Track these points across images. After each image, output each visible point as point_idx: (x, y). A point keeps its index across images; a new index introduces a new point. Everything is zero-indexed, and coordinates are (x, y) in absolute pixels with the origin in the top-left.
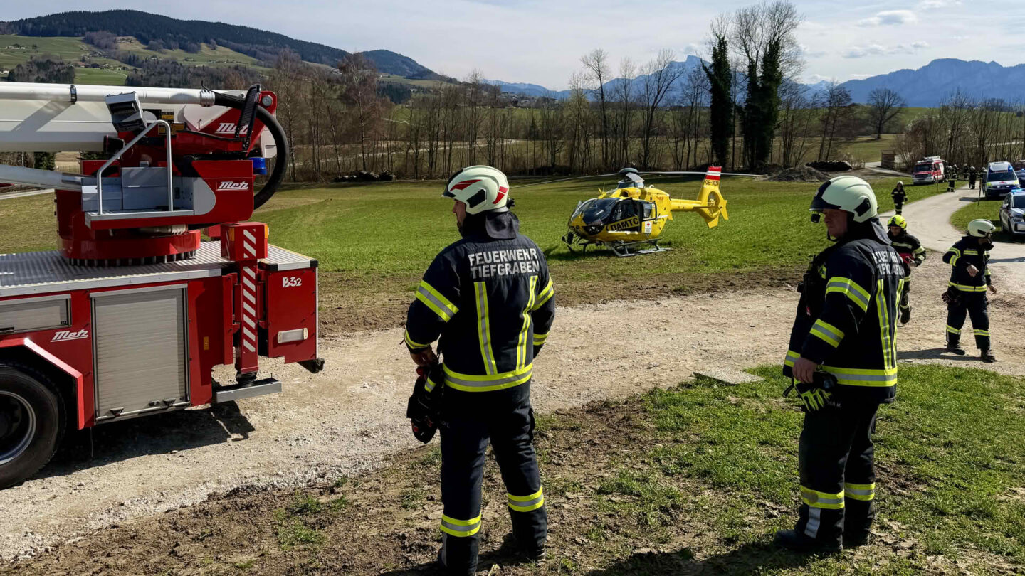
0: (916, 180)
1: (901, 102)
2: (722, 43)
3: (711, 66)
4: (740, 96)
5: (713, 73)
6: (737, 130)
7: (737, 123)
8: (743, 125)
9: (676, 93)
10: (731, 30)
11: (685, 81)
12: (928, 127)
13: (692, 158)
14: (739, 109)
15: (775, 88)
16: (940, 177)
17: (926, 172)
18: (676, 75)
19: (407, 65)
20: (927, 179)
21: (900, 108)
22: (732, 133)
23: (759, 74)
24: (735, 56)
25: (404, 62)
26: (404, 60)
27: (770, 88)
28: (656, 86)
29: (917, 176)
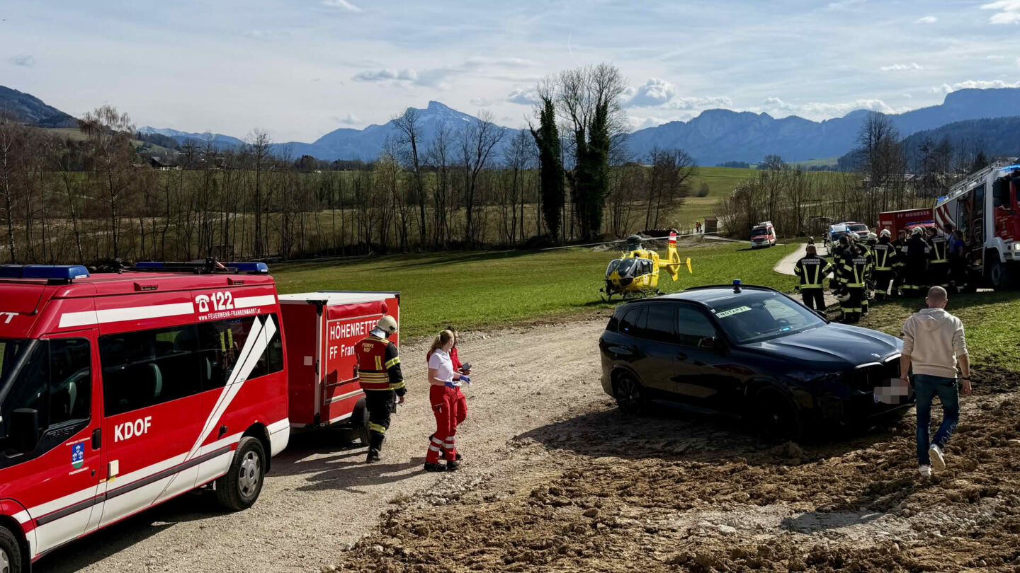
0: (755, 244)
1: (691, 164)
2: (549, 105)
3: (538, 131)
4: (568, 162)
5: (542, 138)
6: (568, 197)
7: (568, 190)
8: (573, 193)
9: (500, 157)
10: (556, 92)
11: (508, 144)
12: (750, 194)
13: (518, 231)
14: (569, 175)
15: (605, 154)
16: (772, 241)
17: (762, 237)
18: (497, 138)
19: (28, 107)
20: (764, 243)
21: (692, 170)
22: (562, 203)
23: (587, 140)
24: (562, 119)
25: (23, 102)
26: (21, 98)
27: (600, 155)
28: (476, 150)
29: (755, 241)
